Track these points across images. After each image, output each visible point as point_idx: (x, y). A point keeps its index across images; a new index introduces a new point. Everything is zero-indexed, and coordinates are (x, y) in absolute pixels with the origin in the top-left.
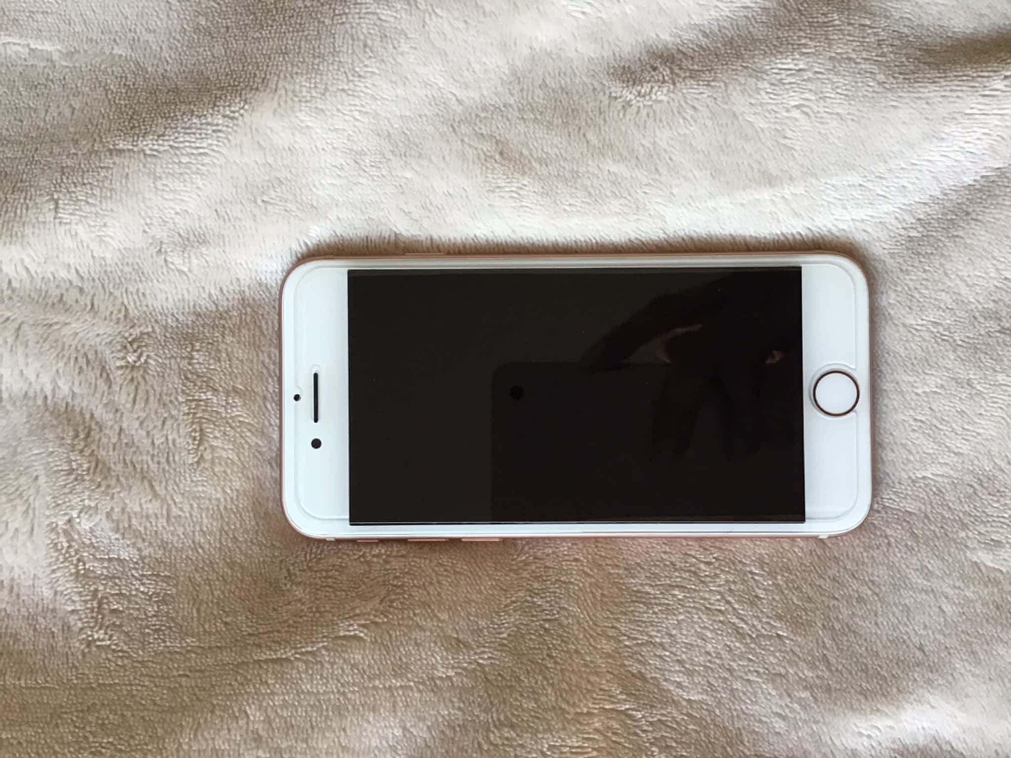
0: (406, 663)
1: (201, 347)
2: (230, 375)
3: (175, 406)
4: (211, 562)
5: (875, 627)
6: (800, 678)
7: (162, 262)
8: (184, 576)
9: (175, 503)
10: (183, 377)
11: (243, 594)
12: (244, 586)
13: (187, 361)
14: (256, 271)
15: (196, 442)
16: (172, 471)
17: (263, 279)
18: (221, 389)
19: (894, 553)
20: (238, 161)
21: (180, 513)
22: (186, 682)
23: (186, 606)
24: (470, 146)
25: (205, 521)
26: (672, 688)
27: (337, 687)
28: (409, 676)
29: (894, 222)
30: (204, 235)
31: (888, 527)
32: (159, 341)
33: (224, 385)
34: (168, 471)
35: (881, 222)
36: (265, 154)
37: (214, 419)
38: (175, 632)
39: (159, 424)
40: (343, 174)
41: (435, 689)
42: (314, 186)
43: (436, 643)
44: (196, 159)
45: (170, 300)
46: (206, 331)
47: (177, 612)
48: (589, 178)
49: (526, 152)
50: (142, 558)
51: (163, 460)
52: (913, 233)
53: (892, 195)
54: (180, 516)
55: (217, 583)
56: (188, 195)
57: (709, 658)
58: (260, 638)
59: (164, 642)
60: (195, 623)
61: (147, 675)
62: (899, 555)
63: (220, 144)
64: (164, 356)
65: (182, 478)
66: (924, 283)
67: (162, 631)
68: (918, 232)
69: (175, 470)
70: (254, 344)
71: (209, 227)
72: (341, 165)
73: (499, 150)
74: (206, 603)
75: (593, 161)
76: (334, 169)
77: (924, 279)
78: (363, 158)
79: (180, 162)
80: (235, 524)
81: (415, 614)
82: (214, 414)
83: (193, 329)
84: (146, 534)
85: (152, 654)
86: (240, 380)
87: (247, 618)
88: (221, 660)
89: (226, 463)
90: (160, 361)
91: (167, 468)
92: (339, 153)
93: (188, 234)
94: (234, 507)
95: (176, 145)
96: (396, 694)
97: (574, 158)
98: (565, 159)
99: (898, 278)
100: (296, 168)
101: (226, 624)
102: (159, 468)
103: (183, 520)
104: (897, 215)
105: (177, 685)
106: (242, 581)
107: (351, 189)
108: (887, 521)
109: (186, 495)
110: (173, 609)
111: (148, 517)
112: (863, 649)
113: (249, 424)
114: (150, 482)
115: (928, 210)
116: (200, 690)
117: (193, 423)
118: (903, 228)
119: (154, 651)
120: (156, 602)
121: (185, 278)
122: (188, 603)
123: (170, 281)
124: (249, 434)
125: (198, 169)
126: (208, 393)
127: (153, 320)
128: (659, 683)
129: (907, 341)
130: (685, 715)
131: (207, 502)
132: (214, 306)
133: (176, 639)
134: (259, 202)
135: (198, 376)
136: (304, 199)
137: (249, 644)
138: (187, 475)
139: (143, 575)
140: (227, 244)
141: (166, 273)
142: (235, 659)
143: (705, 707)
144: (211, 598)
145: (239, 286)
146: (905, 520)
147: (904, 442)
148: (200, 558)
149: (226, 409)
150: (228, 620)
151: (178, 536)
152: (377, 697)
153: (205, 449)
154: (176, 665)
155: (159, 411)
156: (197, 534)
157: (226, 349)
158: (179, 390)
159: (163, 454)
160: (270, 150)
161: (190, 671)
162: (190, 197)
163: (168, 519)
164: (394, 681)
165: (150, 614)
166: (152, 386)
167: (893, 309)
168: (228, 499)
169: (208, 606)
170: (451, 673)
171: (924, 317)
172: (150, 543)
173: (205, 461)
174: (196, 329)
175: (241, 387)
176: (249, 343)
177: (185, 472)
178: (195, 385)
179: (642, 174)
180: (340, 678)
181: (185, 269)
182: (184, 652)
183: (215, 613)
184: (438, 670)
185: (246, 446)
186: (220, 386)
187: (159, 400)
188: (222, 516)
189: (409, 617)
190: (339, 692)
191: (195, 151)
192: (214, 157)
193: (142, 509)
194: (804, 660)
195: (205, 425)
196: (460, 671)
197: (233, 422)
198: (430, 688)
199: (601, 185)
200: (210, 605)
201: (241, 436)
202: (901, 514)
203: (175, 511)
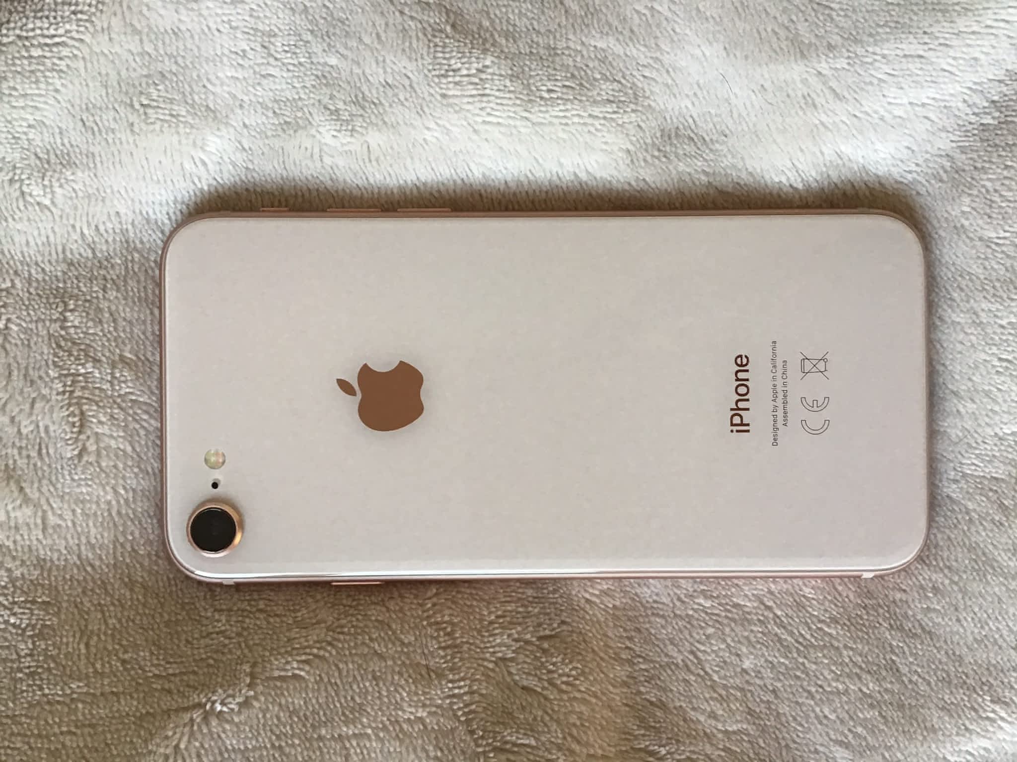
0: (361, 705)
1: (76, 306)
2: (115, 340)
3: (46, 383)
4: (103, 582)
5: (957, 624)
6: (864, 693)
7: (18, 193)
8: (68, 601)
9: (52, 508)
10: (54, 345)
11: (145, 622)
12: (147, 612)
13: (58, 324)
14: (140, 202)
15: (75, 430)
16: (45, 468)
17: (151, 212)
18: (104, 359)
19: (977, 532)
20: (106, 52)
21: (60, 522)
22: (71, 741)
23: (71, 639)
24: (412, 18)
25: (93, 531)
26: (702, 719)
27: (270, 740)
28: (365, 720)
29: (961, 105)
30: (68, 154)
31: (969, 500)
32: (22, 299)
33: (107, 354)
34: (41, 468)
35: (945, 107)
36: (141, 40)
37: (97, 399)
38: (55, 675)
39: (27, 407)
40: (246, 63)
41: (401, 736)
42: (208, 80)
43: (400, 674)
44: (51, 51)
45: (32, 243)
46: (81, 285)
47: (59, 649)
48: (570, 55)
49: (486, 23)
50: (13, 581)
51: (34, 454)
52: (988, 120)
53: (960, 70)
54: (59, 526)
55: (112, 608)
56: (42, 99)
57: (747, 677)
58: (170, 681)
59: (41, 688)
60: (83, 661)
61: (19, 734)
62: (984, 534)
63: (82, 29)
64: (28, 319)
65: (60, 476)
66: (1007, 182)
67: (39, 674)
68: (994, 118)
69: (49, 466)
70: (146, 300)
71: (74, 143)
72: (244, 51)
73: (451, 21)
74: (98, 636)
75: (575, 33)
76: (233, 56)
77: (1006, 178)
78: (272, 40)
79: (31, 57)
80: (132, 534)
81: (371, 639)
82: (97, 392)
83: (65, 282)
84: (16, 550)
85: (26, 705)
86: (129, 347)
87: (152, 653)
88: (118, 711)
89: (117, 456)
90: (24, 325)
91: (39, 464)
92: (239, 35)
93: (48, 153)
94: (130, 512)
95: (24, 34)
96: (348, 745)
97: (550, 31)
98: (538, 32)
99: (973, 178)
100: (183, 57)
101: (124, 662)
102: (28, 464)
103: (64, 531)
104: (966, 98)
105: (60, 746)
106: (144, 605)
107: (259, 84)
108: (968, 493)
109: (67, 498)
110: (54, 644)
111: (17, 528)
112: (943, 652)
113: (146, 403)
114: (18, 482)
115: (1004, 89)
116: (90, 751)
117: (70, 405)
118: (974, 114)
119: (28, 702)
120: (30, 636)
121: (48, 213)
122: (74, 636)
123: (29, 220)
124: (145, 417)
125: (54, 64)
126: (87, 365)
127: (11, 272)
128: (685, 712)
129: (986, 259)
130: (723, 750)
131: (94, 507)
132: (89, 251)
133: (55, 685)
134: (137, 106)
135: (74, 343)
136: (196, 98)
137: (156, 689)
138: (66, 473)
139: (14, 603)
140: (99, 165)
141: (22, 208)
142: (137, 709)
143: (746, 738)
144: (103, 627)
145: (120, 223)
146: (991, 490)
147: (986, 388)
148: (89, 578)
149: (112, 385)
150: (126, 656)
151: (59, 551)
152: (325, 750)
153: (88, 437)
154: (57, 720)
155: (26, 390)
156: (83, 548)
157: (109, 308)
158: (50, 362)
159: (33, 446)
160: (148, 35)
161: (77, 727)
162: (46, 103)
163: (44, 530)
164: (345, 729)
165: (22, 654)
166: (15, 358)
167: (967, 219)
168: (122, 502)
169: (99, 638)
170: (421, 713)
171: (1007, 228)
172: (23, 561)
173: (89, 454)
174: (69, 282)
175: (129, 356)
176: (139, 298)
177: (62, 468)
178: (70, 355)
179: (638, 50)
180: (274, 728)
181: (47, 202)
182: (68, 701)
183: (110, 648)
184: (404, 711)
185: (142, 432)
186: (104, 355)
187: (25, 376)
188: (115, 524)
189: (363, 643)
190: (273, 745)
191: (48, 41)
192: (74, 46)
193: (9, 517)
194: (869, 672)
195: (85, 407)
196: (434, 709)
197: (123, 401)
198: (394, 735)
199: (587, 66)
200: (103, 637)
201: (135, 420)
202: (986, 482)
203: (52, 520)
